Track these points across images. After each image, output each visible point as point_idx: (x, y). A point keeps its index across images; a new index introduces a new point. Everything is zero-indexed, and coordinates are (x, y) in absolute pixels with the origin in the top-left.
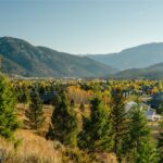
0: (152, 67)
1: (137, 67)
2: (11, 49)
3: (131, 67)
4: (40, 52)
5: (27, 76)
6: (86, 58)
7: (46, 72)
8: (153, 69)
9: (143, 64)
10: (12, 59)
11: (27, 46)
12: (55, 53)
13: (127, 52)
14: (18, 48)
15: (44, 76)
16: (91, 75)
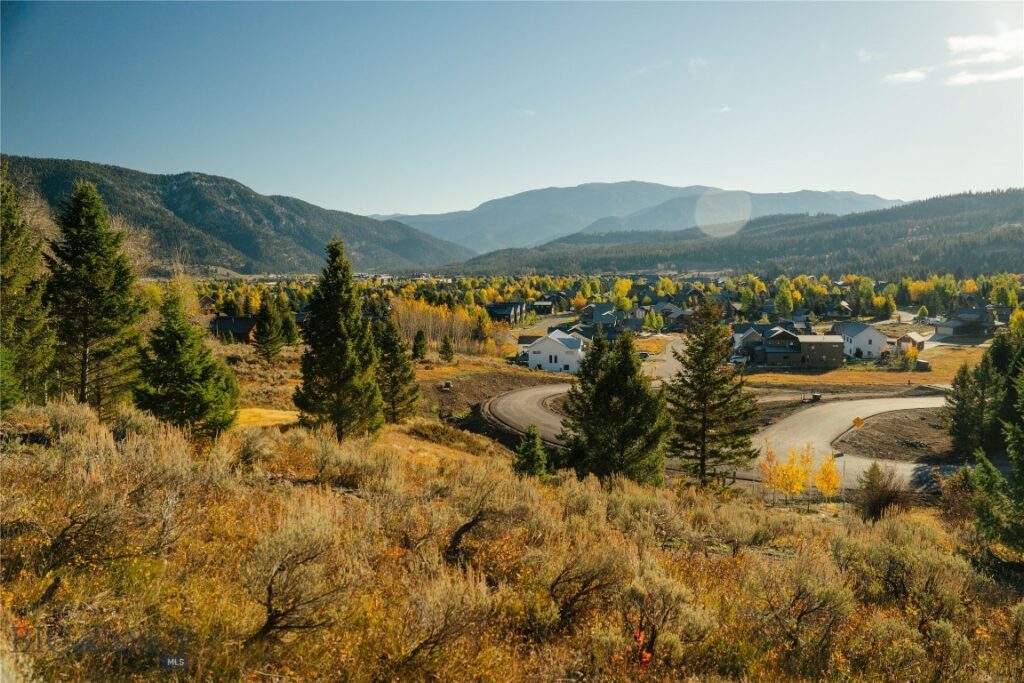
0: (549, 244)
1: (518, 245)
2: (204, 205)
3: (502, 247)
4: (279, 210)
5: (247, 270)
6: (394, 224)
7: (293, 258)
8: (553, 251)
9: (528, 240)
10: (209, 230)
11: (244, 195)
12: (318, 211)
13: (490, 209)
14: (221, 201)
15: (292, 269)
16: (409, 265)
